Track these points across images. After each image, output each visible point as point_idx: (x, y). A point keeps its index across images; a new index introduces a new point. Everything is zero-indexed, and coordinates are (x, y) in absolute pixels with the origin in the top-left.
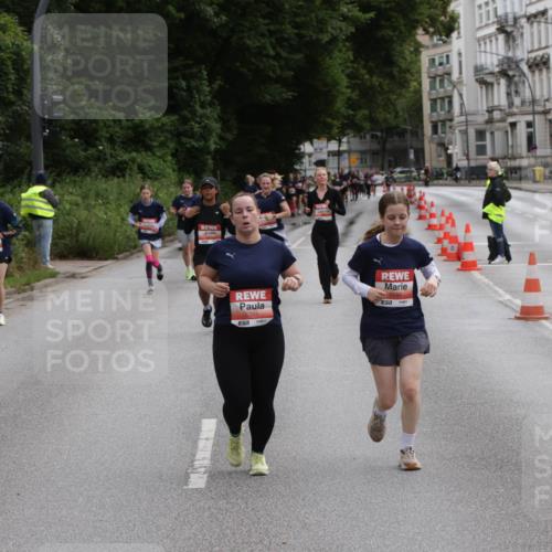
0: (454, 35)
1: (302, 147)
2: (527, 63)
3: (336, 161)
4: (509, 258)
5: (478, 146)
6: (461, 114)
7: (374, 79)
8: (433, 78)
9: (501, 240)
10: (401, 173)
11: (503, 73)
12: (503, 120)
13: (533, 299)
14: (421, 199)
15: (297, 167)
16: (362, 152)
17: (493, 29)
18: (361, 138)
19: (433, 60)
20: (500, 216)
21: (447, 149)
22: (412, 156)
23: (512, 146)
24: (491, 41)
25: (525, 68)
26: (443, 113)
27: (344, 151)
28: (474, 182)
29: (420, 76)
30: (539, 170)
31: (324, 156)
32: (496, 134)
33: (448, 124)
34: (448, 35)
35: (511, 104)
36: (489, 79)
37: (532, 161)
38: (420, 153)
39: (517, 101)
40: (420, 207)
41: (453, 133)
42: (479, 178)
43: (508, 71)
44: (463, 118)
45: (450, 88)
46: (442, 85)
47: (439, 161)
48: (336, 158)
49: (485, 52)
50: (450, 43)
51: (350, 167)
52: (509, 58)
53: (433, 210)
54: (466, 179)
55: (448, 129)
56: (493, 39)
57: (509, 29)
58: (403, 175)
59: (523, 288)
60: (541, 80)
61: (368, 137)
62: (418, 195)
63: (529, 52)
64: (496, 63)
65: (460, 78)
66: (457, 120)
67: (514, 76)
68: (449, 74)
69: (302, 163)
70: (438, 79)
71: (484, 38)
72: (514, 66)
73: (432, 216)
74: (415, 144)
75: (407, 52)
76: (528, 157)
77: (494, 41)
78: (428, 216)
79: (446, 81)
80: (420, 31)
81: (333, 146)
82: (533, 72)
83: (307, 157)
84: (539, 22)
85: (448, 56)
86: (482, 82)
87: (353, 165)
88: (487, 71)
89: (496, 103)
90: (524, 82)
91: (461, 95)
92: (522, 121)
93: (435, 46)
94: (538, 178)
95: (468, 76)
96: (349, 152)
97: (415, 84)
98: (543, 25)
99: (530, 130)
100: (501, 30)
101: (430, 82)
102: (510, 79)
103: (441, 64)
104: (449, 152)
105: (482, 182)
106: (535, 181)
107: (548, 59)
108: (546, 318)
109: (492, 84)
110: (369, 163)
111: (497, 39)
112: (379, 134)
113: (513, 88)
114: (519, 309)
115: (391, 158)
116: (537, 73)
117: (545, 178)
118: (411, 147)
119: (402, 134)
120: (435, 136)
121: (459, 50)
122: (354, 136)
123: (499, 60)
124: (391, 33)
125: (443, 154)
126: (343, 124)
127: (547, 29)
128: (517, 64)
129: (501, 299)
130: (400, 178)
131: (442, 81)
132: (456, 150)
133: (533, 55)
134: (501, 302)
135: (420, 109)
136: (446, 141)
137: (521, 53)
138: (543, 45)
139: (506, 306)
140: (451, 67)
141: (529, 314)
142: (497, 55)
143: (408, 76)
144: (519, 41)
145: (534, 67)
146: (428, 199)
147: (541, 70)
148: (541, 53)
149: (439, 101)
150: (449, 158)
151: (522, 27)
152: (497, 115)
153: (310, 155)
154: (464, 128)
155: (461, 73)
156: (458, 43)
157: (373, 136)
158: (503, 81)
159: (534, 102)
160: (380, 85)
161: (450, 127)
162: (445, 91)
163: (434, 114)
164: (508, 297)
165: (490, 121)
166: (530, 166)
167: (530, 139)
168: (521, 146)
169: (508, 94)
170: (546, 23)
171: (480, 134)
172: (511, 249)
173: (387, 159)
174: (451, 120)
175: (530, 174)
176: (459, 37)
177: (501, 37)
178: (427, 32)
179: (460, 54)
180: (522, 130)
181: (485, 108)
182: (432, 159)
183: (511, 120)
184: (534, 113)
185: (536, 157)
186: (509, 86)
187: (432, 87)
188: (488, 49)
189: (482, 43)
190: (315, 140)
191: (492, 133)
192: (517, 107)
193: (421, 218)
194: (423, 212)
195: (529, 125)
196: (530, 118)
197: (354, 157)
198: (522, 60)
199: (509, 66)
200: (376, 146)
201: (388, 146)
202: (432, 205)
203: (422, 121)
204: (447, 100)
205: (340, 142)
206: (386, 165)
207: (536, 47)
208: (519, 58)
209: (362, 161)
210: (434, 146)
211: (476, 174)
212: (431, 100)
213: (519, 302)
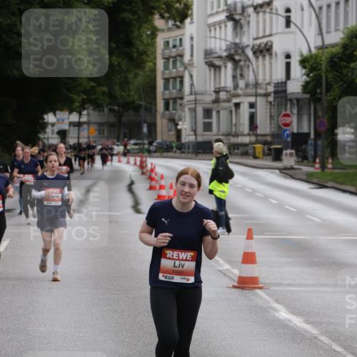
0: (188, 21)
1: (46, 117)
2: (252, 49)
3: (77, 131)
4: (229, 230)
5: (204, 123)
6: (191, 94)
7: (114, 58)
8: (167, 59)
9: (223, 213)
10: (135, 144)
11: (230, 58)
12: (228, 101)
13: (249, 271)
14: (152, 170)
15: (41, 136)
16: (100, 124)
17: (222, 17)
18: (99, 111)
19: (167, 43)
20: (223, 192)
21: (177, 124)
22: (145, 130)
23: (236, 125)
24: (220, 28)
25: (250, 53)
26: (174, 91)
27: (84, 123)
28: (200, 156)
29: (155, 58)
30: (259, 146)
31: (66, 127)
32: (221, 112)
33: (179, 101)
34: (182, 21)
35: (236, 87)
36: (217, 62)
37: (253, 139)
38: (152, 127)
39: (242, 83)
40: (151, 179)
41: (183, 110)
42: (204, 152)
43: (235, 56)
44: (192, 97)
45: (182, 69)
46: (175, 66)
47: (169, 135)
48: (77, 128)
49: (215, 37)
50: (184, 28)
51: (89, 137)
52: (236, 45)
53: (163, 183)
54: (193, 153)
55: (178, 105)
56: (223, 25)
57: (237, 17)
58: (137, 147)
59: (241, 259)
60: (264, 65)
61: (106, 110)
62: (149, 166)
63: (255, 39)
64: (224, 48)
65: (191, 60)
66: (187, 98)
67: (240, 60)
68: (181, 56)
69: (46, 133)
70: (171, 60)
71: (214, 25)
72: (240, 51)
73: (162, 187)
74: (148, 119)
75: (144, 36)
76: (249, 135)
77: (223, 27)
78: (158, 188)
79: (178, 63)
80: (157, 16)
81: (74, 117)
82: (257, 58)
83: (50, 126)
84: (265, 12)
85: (181, 40)
86: (211, 65)
87: (91, 135)
88: (216, 55)
89: (223, 85)
90: (248, 66)
91: (191, 76)
92: (245, 102)
93: (169, 29)
94: (257, 155)
95: (199, 59)
96: (88, 123)
97: (150, 64)
98: (268, 15)
99: (253, 110)
100: (230, 18)
101: (164, 62)
102: (236, 63)
103: (174, 46)
104: (179, 127)
105: (208, 156)
106: (255, 157)
107: (271, 46)
108: (261, 288)
109: (219, 67)
110: (106, 134)
111: (226, 26)
112: (116, 108)
113: (238, 72)
114: (236, 279)
115: (127, 131)
116: (261, 58)
117: (264, 155)
118: (145, 122)
119: (137, 109)
120: (167, 112)
121: (192, 34)
122: (94, 109)
123: (227, 46)
124: (131, 17)
125: (173, 128)
126: (83, 99)
127: (271, 19)
128: (243, 49)
129: (220, 269)
130: (134, 149)
131: (174, 63)
132: (185, 126)
133: (258, 42)
134: (220, 271)
135: (154, 88)
136: (176, 118)
137: (247, 40)
138: (268, 33)
139: (225, 275)
140: (183, 50)
141: (246, 284)
142: (226, 40)
143: (145, 57)
144: (245, 29)
145: (258, 54)
146: (159, 170)
147: (264, 56)
148: (265, 40)
149: (171, 80)
150: (179, 133)
151: (249, 16)
152: (223, 95)
153: (53, 125)
154: (193, 106)
155: (192, 56)
156: (190, 28)
157: (110, 110)
158: (230, 65)
159: (256, 85)
160: (119, 65)
161: (181, 105)
162: (178, 71)
163: (167, 92)
164: (227, 267)
165: (217, 101)
166: (251, 143)
167: (252, 118)
168: (243, 124)
169: (234, 77)
170: (271, 13)
171: (208, 113)
172: (231, 222)
173: (122, 131)
174: (182, 98)
175: (251, 151)
176: (192, 23)
177: (230, 24)
178: (162, 17)
179: (192, 38)
180: (245, 111)
181: (213, 89)
182: (164, 133)
183: (235, 100)
184: (256, 95)
185: (257, 135)
186: (235, 69)
187: (166, 67)
188: (218, 36)
189: (212, 29)
190: (58, 112)
191: (218, 112)
192: (241, 89)
193: (151, 188)
194: (153, 183)
195: (252, 106)
196: (252, 99)
197: (93, 128)
198: (248, 46)
199: (236, 51)
200: (113, 119)
201: (124, 119)
202: (162, 177)
203: (155, 98)
204: (178, 80)
205: (80, 114)
206: (122, 137)
207: (261, 35)
208: (246, 44)
209: (100, 132)
210: (165, 122)
211: (202, 149)
212: (164, 79)
213: (236, 272)
